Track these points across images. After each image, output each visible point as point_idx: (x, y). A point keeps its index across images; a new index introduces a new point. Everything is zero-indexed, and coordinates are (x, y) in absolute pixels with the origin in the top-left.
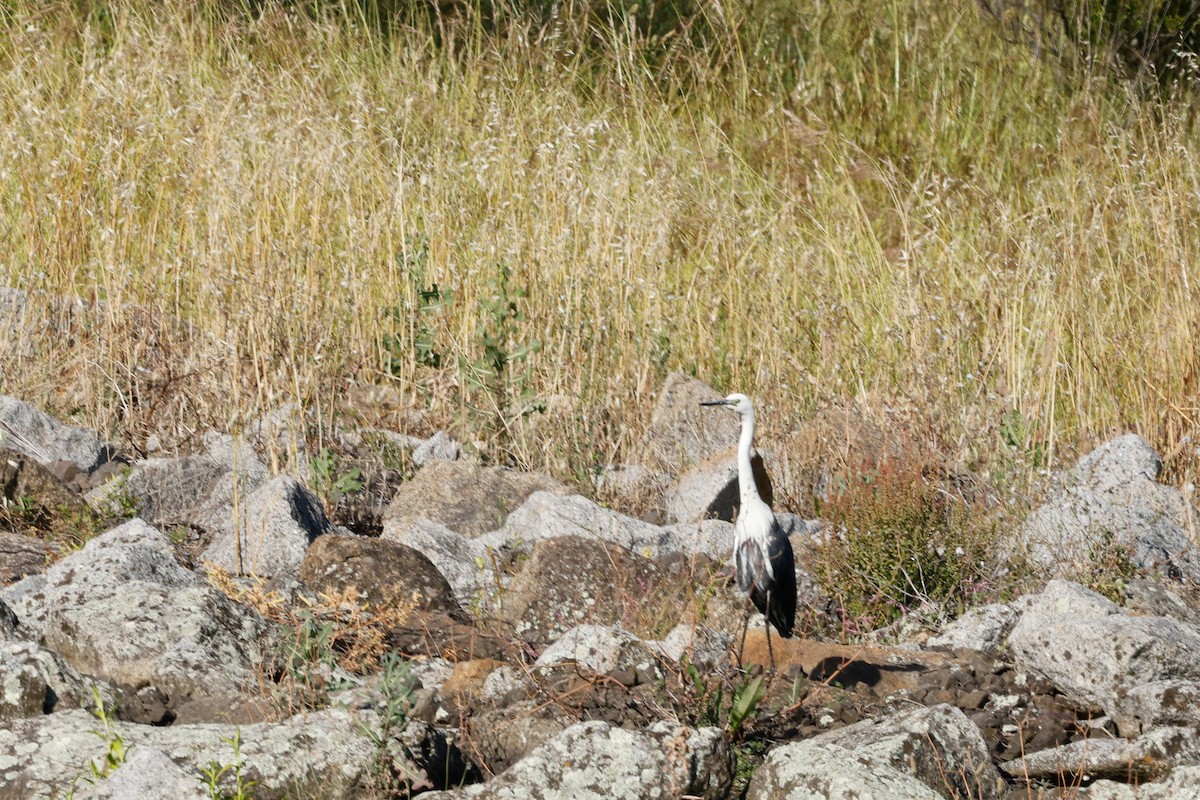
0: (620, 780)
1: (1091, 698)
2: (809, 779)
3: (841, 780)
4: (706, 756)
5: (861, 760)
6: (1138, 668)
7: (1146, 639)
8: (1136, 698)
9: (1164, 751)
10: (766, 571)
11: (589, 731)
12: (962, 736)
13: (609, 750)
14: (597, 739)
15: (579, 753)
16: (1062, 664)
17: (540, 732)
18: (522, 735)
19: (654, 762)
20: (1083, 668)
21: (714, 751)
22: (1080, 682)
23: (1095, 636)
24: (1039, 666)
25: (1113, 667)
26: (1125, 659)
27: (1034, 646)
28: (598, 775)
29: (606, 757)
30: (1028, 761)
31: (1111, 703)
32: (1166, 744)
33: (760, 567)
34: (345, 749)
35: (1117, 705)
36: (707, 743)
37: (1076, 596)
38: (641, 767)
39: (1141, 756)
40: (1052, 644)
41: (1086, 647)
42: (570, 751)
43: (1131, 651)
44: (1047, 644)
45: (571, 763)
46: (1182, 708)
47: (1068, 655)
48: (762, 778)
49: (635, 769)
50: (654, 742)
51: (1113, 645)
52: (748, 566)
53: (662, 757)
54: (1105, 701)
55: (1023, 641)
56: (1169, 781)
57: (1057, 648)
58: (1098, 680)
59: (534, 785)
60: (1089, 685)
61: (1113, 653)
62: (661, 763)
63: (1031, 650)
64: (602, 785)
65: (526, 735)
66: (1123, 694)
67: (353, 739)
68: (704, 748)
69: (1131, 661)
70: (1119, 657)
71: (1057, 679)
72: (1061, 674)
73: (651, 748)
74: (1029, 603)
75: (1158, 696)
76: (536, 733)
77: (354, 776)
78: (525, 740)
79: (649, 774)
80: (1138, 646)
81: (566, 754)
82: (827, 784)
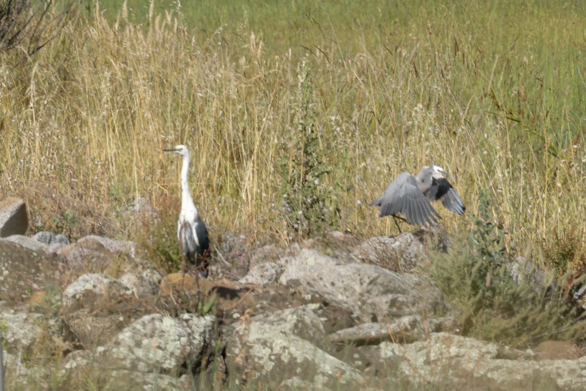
0: (171, 343)
1: (345, 305)
2: (262, 341)
3: (279, 341)
4: (210, 331)
5: (281, 332)
6: (371, 290)
7: (375, 275)
8: (373, 305)
9: (409, 327)
10: (194, 241)
11: (153, 319)
12: (312, 322)
13: (163, 328)
14: (157, 323)
15: (148, 330)
16: (330, 288)
17: (98, 323)
18: (88, 326)
19: (186, 334)
20: (342, 290)
21: (213, 328)
22: (340, 297)
23: (348, 274)
24: (317, 290)
25: (358, 288)
26: (365, 285)
27: (314, 280)
28: (160, 341)
29: (163, 332)
30: (339, 335)
31: (357, 308)
32: (410, 324)
33: (191, 238)
34: (22, 331)
35: (360, 308)
36: (210, 324)
37: (317, 256)
38: (180, 336)
39: (398, 330)
40: (324, 279)
41: (344, 279)
42: (144, 329)
43: (367, 281)
44: (321, 279)
45: (145, 335)
46: (399, 308)
47: (333, 284)
48: (235, 342)
49: (177, 338)
50: (185, 324)
51: (358, 278)
52: (185, 238)
53: (189, 331)
54: (353, 306)
55: (307, 278)
56: (429, 340)
57: (327, 281)
58: (349, 296)
59: (129, 346)
60: (345, 298)
61: (358, 282)
62: (189, 335)
63: (312, 282)
64: (162, 346)
65: (90, 325)
66: (364, 303)
67: (26, 327)
68: (209, 326)
69: (368, 286)
70: (361, 284)
71: (326, 296)
72: (329, 294)
73: (183, 327)
74: (287, 261)
75: (387, 302)
76: (96, 324)
77: (28, 345)
78: (89, 328)
79: (184, 340)
80: (371, 279)
81: (143, 331)
82: (271, 344)
